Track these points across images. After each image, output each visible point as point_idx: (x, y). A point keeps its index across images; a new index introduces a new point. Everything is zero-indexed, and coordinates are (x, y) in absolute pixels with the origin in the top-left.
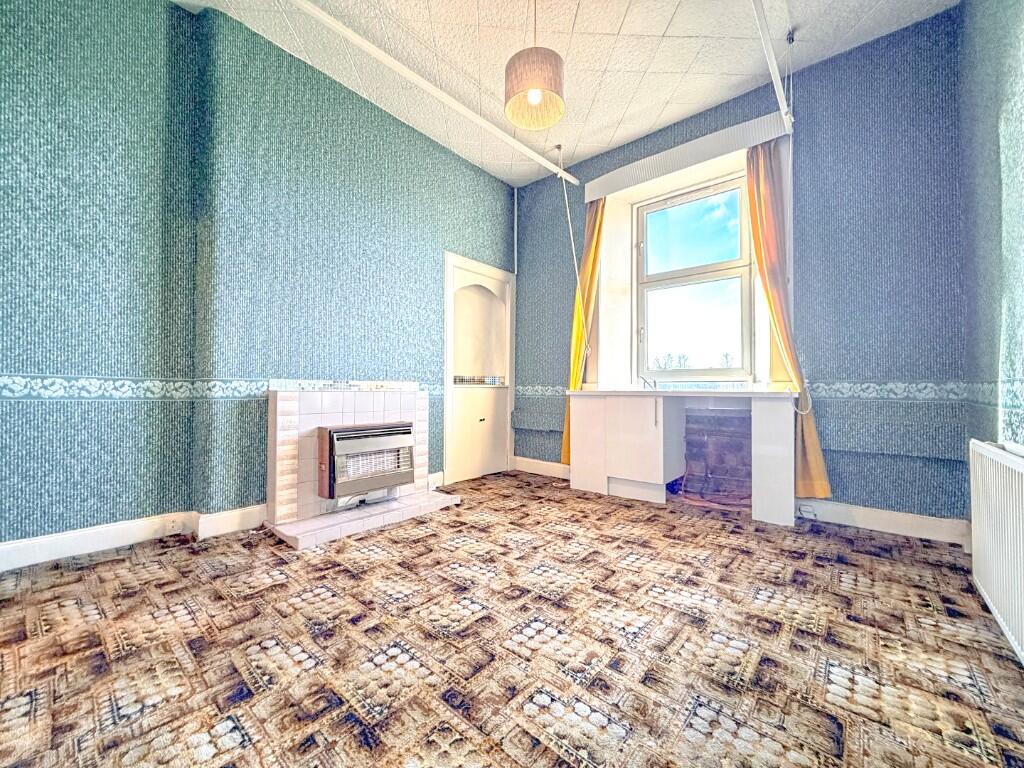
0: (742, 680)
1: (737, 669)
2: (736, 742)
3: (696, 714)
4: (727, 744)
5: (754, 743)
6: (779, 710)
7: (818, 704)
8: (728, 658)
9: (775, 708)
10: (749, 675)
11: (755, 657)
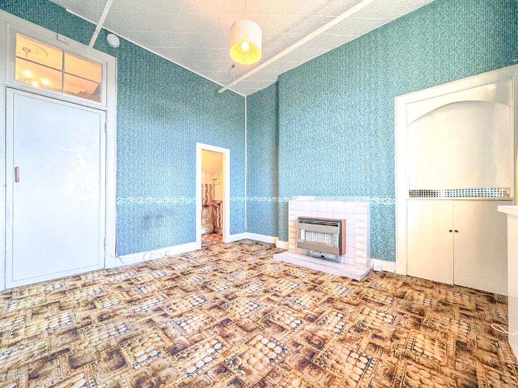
0: (123, 346)
1: (130, 348)
2: (106, 332)
3: (125, 327)
4: (108, 330)
5: (101, 336)
6: (100, 350)
7: (86, 367)
8: (138, 349)
9: (102, 350)
10: (123, 350)
11: (130, 361)
